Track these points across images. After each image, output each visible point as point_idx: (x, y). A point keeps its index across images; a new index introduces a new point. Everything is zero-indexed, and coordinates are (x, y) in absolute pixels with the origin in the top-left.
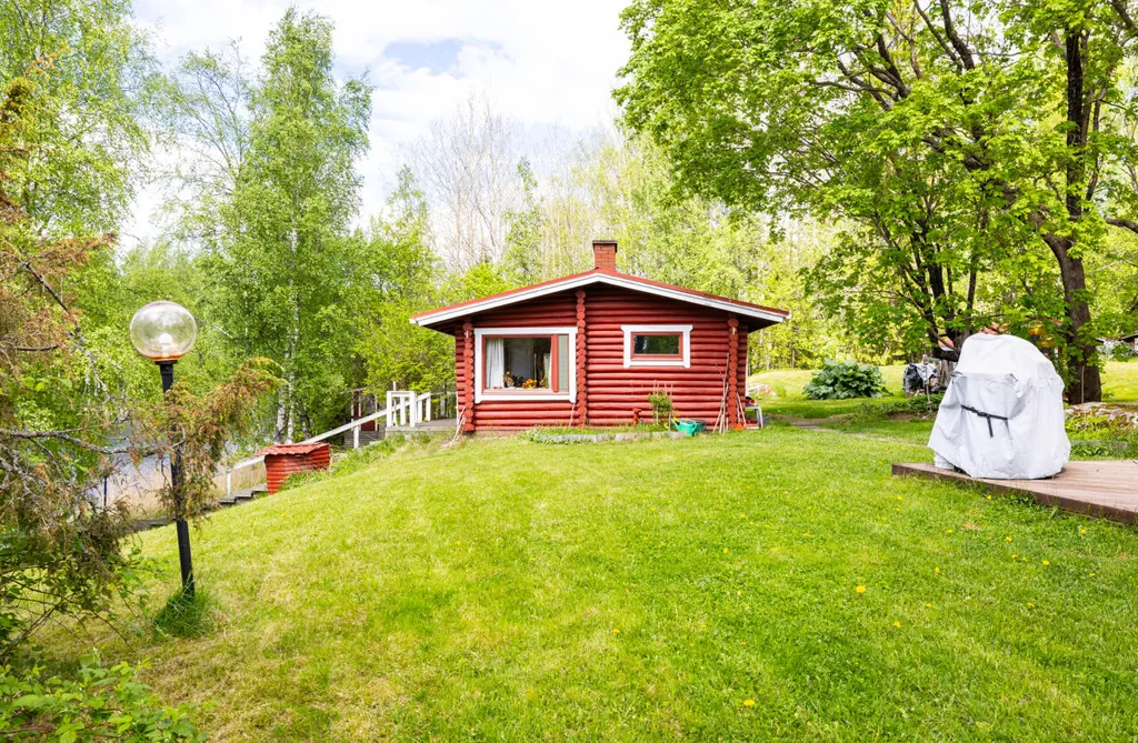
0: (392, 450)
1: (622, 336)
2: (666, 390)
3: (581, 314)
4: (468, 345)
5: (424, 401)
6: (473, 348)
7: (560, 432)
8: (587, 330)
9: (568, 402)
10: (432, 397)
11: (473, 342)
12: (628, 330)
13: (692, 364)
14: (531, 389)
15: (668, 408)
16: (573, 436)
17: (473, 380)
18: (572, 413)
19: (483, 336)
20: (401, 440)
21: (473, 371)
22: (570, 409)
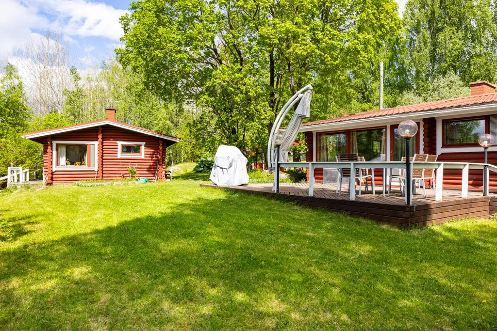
0: (11, 192)
1: (117, 146)
2: (134, 166)
3: (100, 136)
4: (49, 147)
5: (26, 173)
6: (52, 149)
7: (91, 182)
8: (102, 143)
9: (94, 171)
10: (30, 171)
11: (52, 146)
12: (120, 143)
13: (145, 157)
14: (78, 166)
15: (135, 173)
16: (96, 184)
17: (52, 162)
18: (96, 175)
19: (56, 144)
20: (15, 188)
21: (52, 158)
22: (95, 174)
